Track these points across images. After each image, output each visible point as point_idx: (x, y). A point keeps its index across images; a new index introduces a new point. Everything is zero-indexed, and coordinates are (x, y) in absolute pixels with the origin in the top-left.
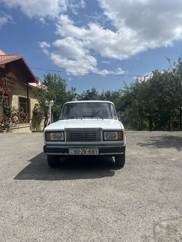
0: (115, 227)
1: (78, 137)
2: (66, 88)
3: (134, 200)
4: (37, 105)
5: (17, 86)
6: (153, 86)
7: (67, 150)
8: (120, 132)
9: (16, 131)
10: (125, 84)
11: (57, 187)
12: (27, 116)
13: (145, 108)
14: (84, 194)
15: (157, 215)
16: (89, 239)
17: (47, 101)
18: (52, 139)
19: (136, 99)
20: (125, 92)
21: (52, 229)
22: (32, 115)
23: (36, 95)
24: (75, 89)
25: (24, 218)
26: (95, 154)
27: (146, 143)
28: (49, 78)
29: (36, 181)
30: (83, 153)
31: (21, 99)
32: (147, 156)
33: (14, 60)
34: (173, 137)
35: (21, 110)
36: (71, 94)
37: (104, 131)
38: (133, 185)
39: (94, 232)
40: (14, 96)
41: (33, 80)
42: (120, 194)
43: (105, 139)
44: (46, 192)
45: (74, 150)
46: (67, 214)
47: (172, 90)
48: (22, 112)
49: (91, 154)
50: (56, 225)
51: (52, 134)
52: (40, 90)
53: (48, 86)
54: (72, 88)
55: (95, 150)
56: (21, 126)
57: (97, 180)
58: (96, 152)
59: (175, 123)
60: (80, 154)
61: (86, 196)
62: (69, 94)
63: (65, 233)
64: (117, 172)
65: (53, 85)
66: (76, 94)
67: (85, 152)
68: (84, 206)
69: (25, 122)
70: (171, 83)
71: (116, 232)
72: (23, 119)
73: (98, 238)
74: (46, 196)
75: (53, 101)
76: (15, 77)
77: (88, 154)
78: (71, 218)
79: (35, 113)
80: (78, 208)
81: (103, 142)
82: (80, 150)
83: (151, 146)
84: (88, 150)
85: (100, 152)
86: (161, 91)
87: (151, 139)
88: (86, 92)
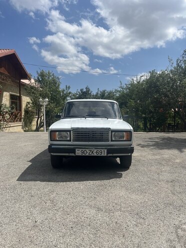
0: (137, 231)
1: (85, 137)
2: (60, 87)
3: (150, 203)
4: (29, 103)
5: (9, 82)
6: (150, 87)
7: (73, 151)
8: (129, 132)
9: (7, 130)
10: (121, 84)
11: (66, 189)
12: (19, 114)
13: (141, 108)
14: (96, 196)
15: (176, 218)
16: (113, 244)
17: (41, 99)
18: (57, 139)
19: (131, 99)
20: (120, 92)
21: (71, 234)
22: (23, 114)
23: (30, 93)
24: (69, 88)
25: (38, 223)
26: (103, 155)
27: (147, 144)
28: (42, 75)
29: (41, 183)
30: (91, 153)
31: (12, 97)
32: (150, 157)
33: (7, 54)
34: (171, 138)
35: (12, 108)
36: (65, 92)
37: (113, 131)
38: (144, 187)
39: (116, 237)
40: (5, 93)
41: (26, 76)
42: (134, 196)
43: (113, 139)
44: (55, 194)
45: (81, 150)
46: (83, 218)
47: (169, 91)
48: (14, 110)
49: (99, 155)
50: (74, 229)
51: (57, 133)
52: (32, 88)
53: (41, 83)
54: (66, 86)
55: (103, 150)
56: (12, 124)
57: (106, 182)
58: (104, 153)
59: (169, 124)
60: (87, 154)
61: (98, 199)
62: (63, 92)
63: (86, 239)
64: (124, 173)
65: (47, 83)
66: (70, 93)
67: (92, 152)
68: (99, 209)
69: (17, 121)
70: (169, 84)
71: (139, 237)
72: (15, 117)
73: (123, 244)
74: (57, 198)
75: (47, 100)
76: (6, 73)
77: (95, 155)
78: (88, 222)
79: (27, 112)
80: (93, 211)
81: (110, 143)
82: (87, 150)
83: (152, 147)
84: (95, 151)
85: (108, 153)
86: (158, 91)
87: (150, 140)
88: (79, 91)
